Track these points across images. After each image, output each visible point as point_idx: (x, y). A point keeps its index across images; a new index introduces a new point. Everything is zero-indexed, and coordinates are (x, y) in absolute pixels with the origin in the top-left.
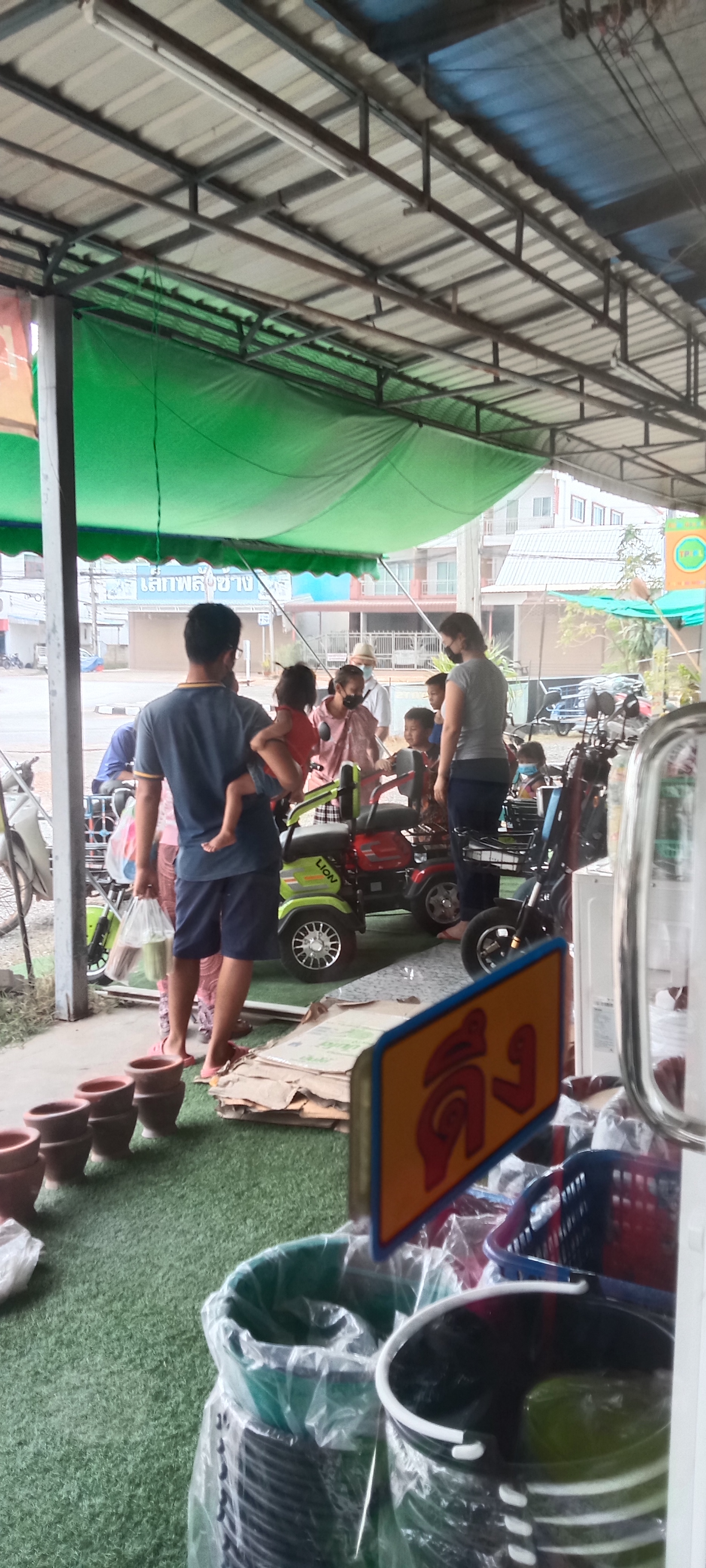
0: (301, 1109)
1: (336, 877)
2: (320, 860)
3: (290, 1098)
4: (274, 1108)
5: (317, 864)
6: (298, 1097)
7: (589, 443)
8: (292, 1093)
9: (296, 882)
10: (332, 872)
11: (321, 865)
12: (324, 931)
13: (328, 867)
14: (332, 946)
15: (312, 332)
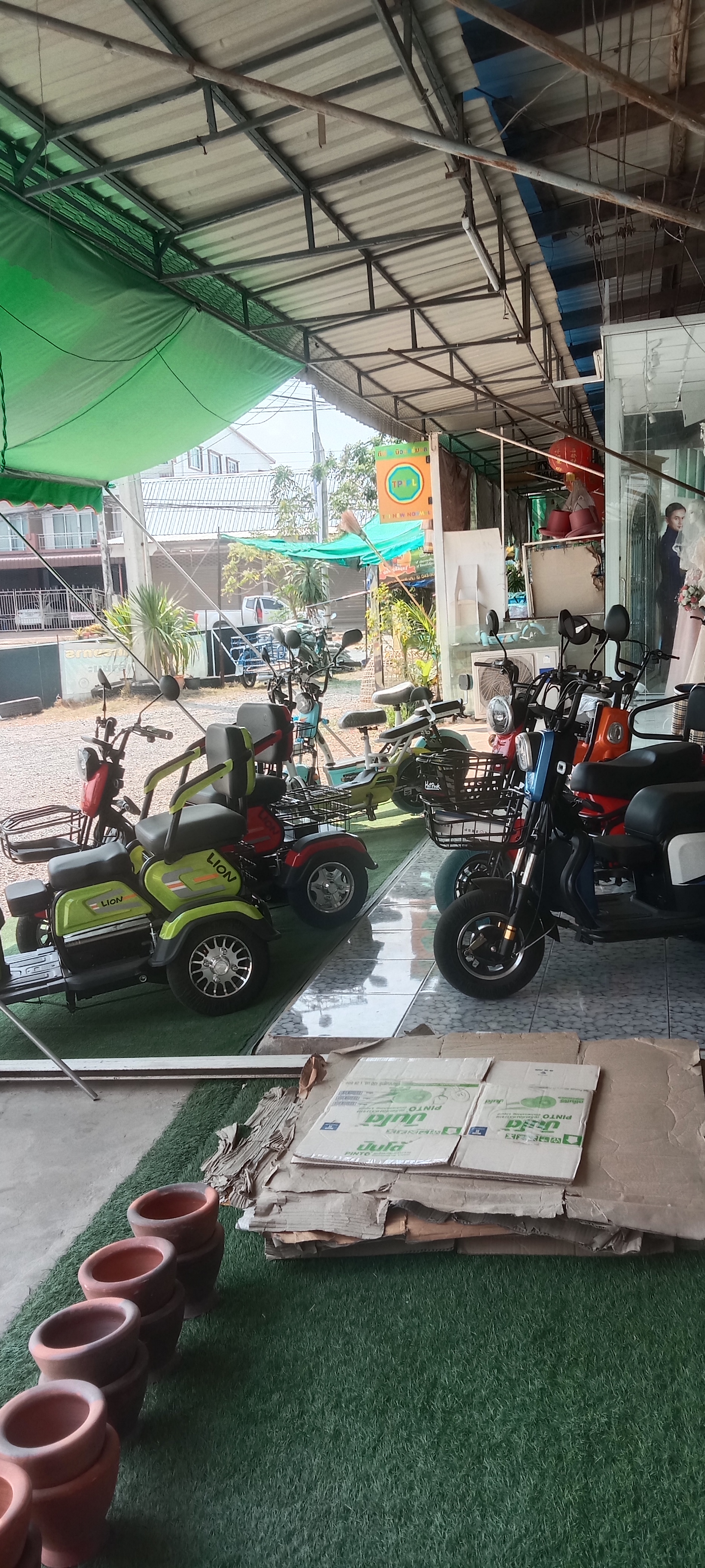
0: (408, 1232)
1: (234, 874)
2: (212, 855)
3: (381, 1219)
4: (366, 1237)
5: (209, 860)
6: (393, 1213)
7: (334, 350)
8: (382, 1208)
9: (184, 887)
10: (229, 868)
11: (214, 860)
12: (228, 946)
13: (223, 862)
14: (240, 964)
15: (96, 165)
